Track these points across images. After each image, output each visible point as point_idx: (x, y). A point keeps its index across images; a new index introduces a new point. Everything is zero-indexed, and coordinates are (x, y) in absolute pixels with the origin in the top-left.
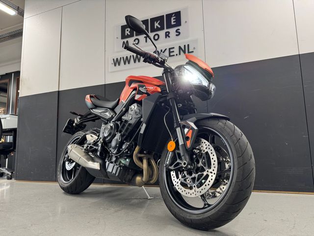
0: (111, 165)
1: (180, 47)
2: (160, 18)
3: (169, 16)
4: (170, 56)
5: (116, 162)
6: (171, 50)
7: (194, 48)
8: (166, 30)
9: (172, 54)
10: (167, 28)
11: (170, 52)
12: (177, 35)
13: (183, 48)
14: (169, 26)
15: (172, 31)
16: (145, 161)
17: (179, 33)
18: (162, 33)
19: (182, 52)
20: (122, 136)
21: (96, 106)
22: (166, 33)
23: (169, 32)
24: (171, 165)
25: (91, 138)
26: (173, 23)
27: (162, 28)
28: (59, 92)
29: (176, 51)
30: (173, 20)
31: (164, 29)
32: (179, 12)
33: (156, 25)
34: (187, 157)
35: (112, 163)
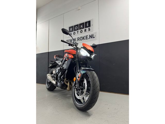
0: (59, 83)
1: (90, 35)
2: (83, 24)
3: (86, 23)
4: (86, 39)
5: (60, 82)
6: (87, 37)
7: (95, 36)
8: (85, 29)
9: (87, 38)
10: (85, 28)
11: (86, 37)
12: (89, 31)
13: (91, 36)
14: (86, 27)
15: (87, 29)
16: (68, 83)
17: (90, 30)
18: (83, 30)
19: (90, 37)
20: (61, 73)
21: (57, 60)
22: (85, 30)
23: (86, 29)
24: (74, 86)
25: (54, 72)
26: (87, 26)
27: (83, 28)
28: (48, 52)
29: (88, 37)
30: (87, 25)
31: (84, 28)
32: (90, 21)
33: (81, 26)
34: (78, 84)
35: (59, 82)
